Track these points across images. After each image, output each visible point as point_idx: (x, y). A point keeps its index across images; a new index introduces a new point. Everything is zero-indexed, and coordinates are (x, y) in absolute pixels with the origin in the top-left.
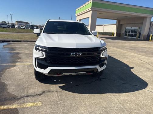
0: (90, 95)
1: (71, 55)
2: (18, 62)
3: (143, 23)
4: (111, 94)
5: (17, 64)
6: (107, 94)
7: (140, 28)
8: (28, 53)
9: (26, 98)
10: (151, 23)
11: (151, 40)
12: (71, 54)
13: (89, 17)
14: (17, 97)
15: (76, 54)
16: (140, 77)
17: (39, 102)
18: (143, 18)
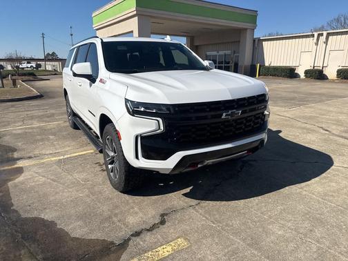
0: (260, 198)
1: (223, 117)
2: (18, 159)
3: (239, 42)
4: (293, 187)
5: (20, 164)
6: (287, 188)
7: (234, 53)
8: (19, 132)
9: (138, 239)
10: (254, 41)
11: (259, 75)
12: (222, 115)
13: (132, 32)
14: (112, 243)
15: (232, 115)
16: (307, 145)
17: (179, 240)
18: (240, 32)
